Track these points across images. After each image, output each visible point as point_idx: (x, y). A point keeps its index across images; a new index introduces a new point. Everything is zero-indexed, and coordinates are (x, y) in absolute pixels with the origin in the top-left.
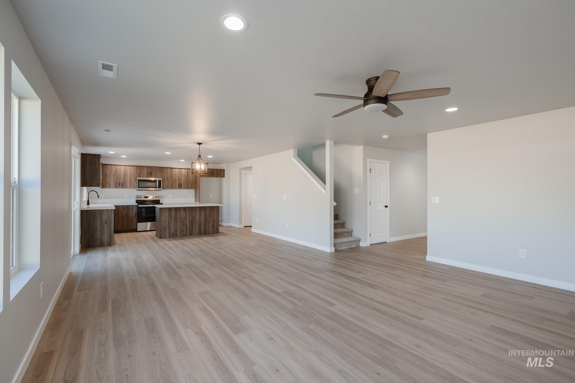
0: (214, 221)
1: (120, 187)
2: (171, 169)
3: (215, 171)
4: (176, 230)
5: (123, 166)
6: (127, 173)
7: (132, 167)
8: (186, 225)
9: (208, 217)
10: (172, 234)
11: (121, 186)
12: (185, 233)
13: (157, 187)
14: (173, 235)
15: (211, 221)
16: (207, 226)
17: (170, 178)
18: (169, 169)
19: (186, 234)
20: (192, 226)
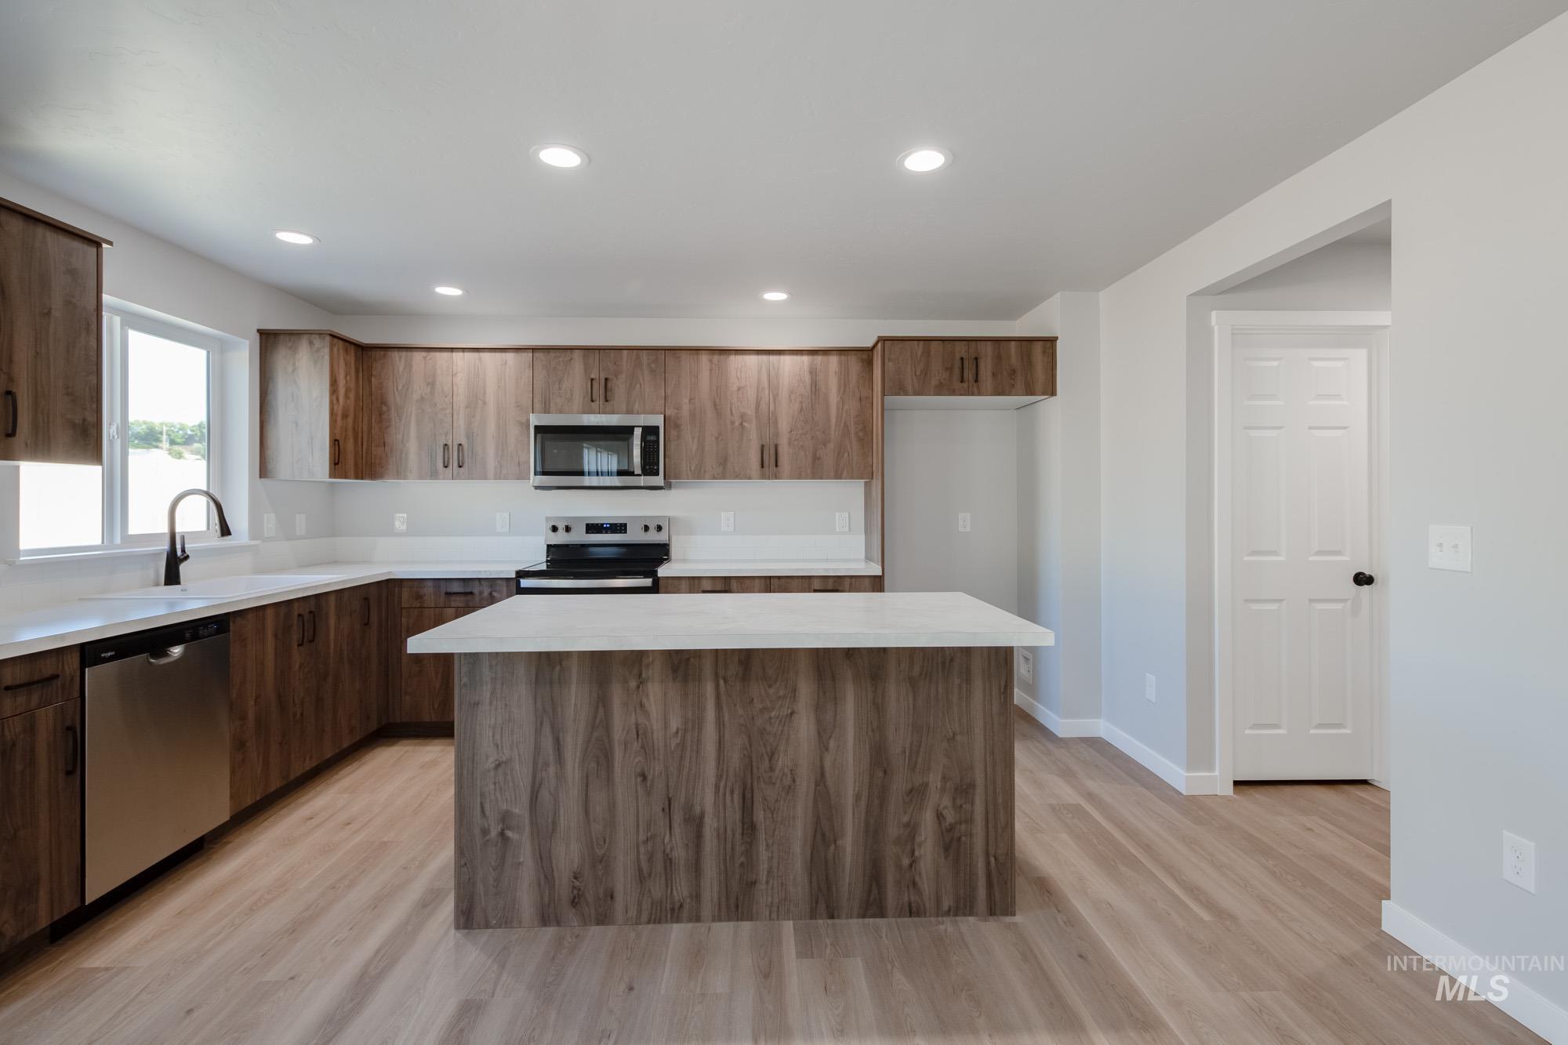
0: (963, 790)
1: (449, 470)
2: (716, 358)
3: (988, 350)
4: (599, 861)
5: (463, 350)
6: (485, 394)
7: (510, 356)
8: (689, 807)
9: (898, 741)
10: (564, 891)
11: (456, 464)
12: (682, 889)
13: (638, 471)
14: (574, 902)
15: (935, 780)
16: (893, 831)
17: (710, 414)
18: (704, 358)
19: (697, 897)
20: (749, 828)
